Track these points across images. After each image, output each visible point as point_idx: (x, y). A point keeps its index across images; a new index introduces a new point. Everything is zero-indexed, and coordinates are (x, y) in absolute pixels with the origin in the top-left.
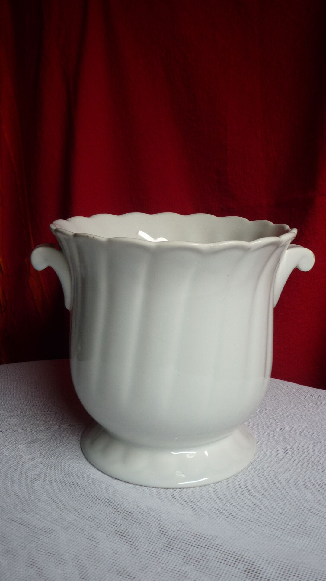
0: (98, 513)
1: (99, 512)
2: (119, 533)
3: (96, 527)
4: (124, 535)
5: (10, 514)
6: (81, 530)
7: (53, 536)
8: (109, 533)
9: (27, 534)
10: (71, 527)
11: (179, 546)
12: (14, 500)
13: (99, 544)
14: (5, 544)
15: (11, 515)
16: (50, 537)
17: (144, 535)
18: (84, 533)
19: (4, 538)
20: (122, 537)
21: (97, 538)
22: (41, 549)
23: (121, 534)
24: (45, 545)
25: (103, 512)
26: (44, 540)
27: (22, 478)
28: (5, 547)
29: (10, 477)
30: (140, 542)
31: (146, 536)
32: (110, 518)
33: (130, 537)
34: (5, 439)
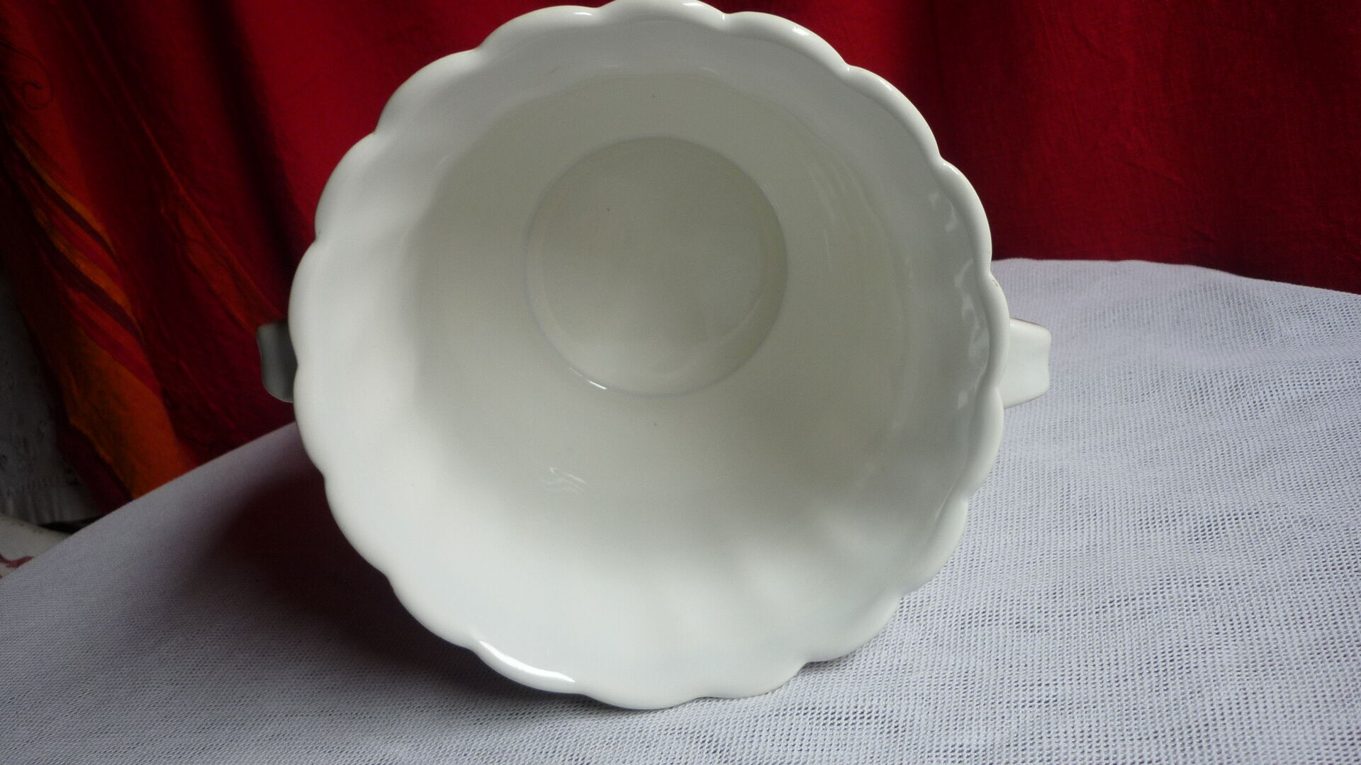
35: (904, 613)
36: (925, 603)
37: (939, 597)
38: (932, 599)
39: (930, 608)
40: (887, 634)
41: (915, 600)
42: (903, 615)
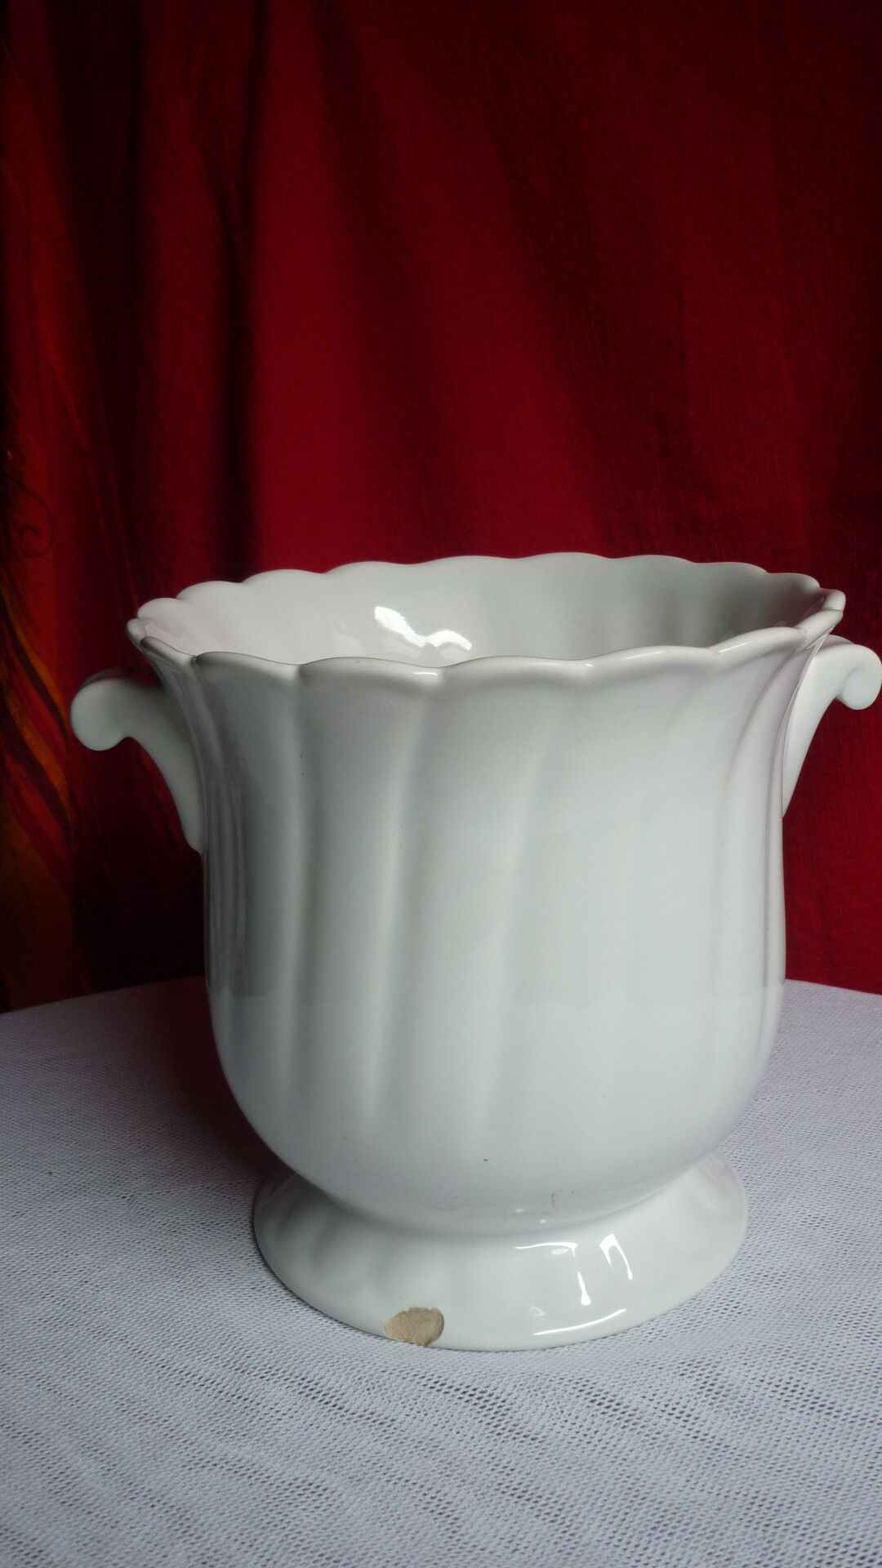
0: (442, 1435)
1: (444, 1432)
2: (510, 1491)
3: (441, 1473)
4: (527, 1496)
5: (192, 1448)
6: (402, 1482)
7: (324, 1506)
8: (484, 1490)
9: (250, 1504)
10: (372, 1477)
11: (691, 1528)
12: (196, 1401)
13: (459, 1523)
14: (193, 1540)
15: (194, 1450)
16: (319, 1511)
17: (583, 1498)
18: (412, 1493)
19: (188, 1519)
20: (522, 1501)
21: (452, 1507)
22: (297, 1546)
23: (519, 1493)
24: (307, 1535)
25: (454, 1432)
26: (302, 1520)
27: (205, 1325)
28: (195, 1548)
29: (172, 1327)
30: (576, 1515)
31: (592, 1500)
32: (477, 1450)
33: (543, 1501)
34: (139, 1218)
35: (751, 1513)
36: (784, 1509)
37: (805, 1508)
38: (795, 1507)
39: (786, 1519)
40: (717, 1536)
41: (773, 1500)
42: (749, 1515)
